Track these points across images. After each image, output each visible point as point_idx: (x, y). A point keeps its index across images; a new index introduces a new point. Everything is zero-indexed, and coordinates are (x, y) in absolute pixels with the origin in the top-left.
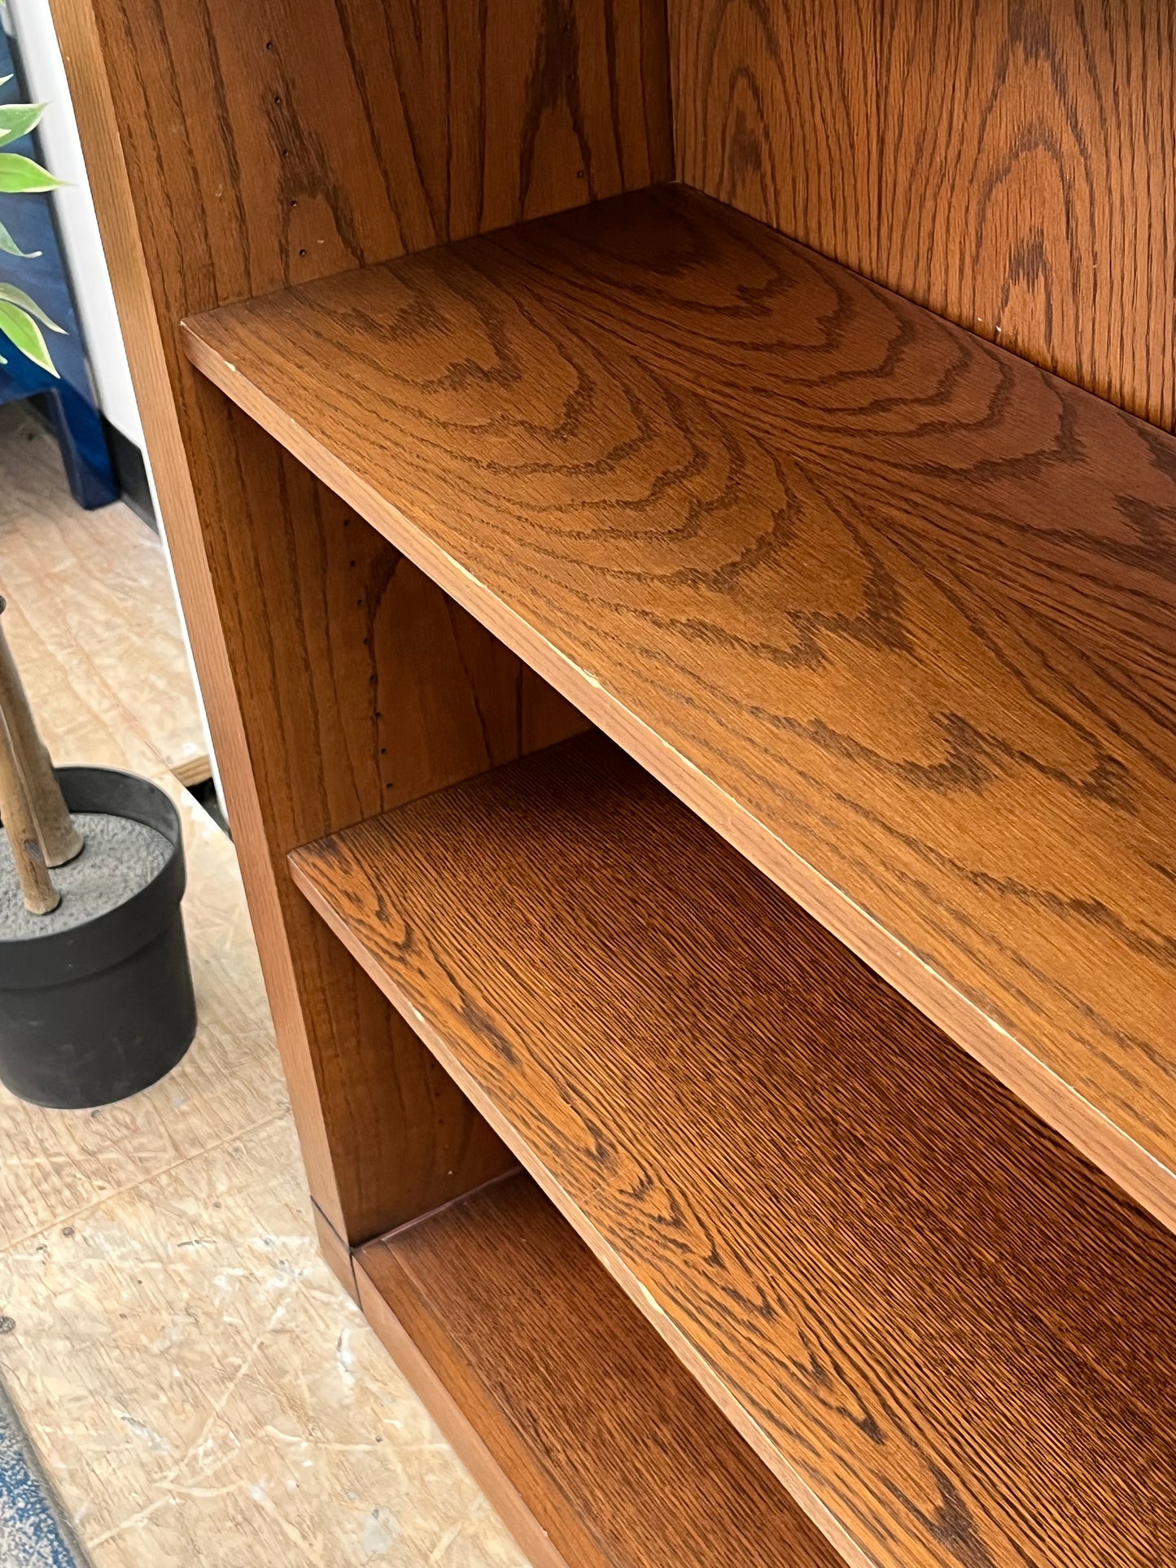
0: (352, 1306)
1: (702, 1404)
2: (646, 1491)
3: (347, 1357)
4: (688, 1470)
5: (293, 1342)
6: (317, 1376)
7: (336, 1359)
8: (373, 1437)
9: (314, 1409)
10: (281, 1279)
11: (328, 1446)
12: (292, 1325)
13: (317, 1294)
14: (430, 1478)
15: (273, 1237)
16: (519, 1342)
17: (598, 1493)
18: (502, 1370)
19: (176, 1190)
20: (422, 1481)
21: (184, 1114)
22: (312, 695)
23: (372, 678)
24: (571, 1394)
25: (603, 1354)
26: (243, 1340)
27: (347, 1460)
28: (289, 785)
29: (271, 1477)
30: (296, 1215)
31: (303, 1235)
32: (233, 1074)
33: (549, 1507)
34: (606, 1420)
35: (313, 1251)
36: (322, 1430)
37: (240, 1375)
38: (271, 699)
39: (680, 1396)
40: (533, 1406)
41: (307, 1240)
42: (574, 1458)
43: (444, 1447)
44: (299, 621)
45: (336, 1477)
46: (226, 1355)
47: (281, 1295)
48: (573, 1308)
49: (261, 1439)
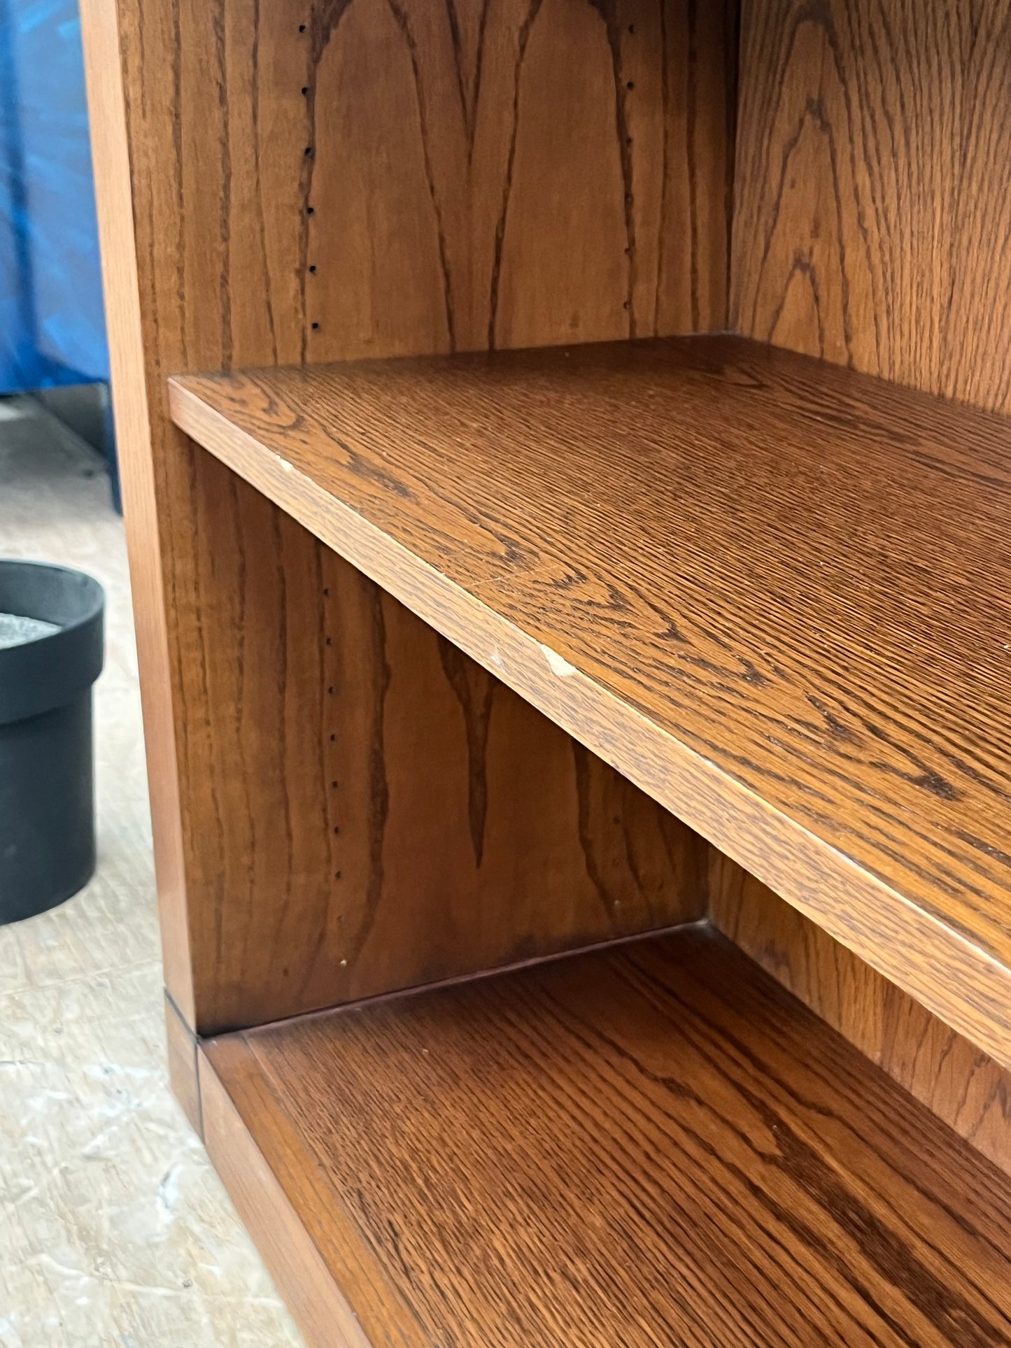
0: (194, 1142)
1: (636, 1240)
2: (540, 1332)
3: (171, 1193)
4: (608, 1313)
5: (106, 1170)
6: (125, 1209)
7: (157, 1194)
8: (180, 1282)
9: (110, 1242)
10: (112, 1107)
11: (116, 1284)
12: (111, 1153)
13: (152, 1126)
14: (244, 1335)
15: (115, 1067)
16: (394, 1150)
17: (469, 1325)
18: (364, 1176)
19: (14, 1013)
20: (233, 1338)
21: (50, 949)
22: (224, 145)
23: (308, 151)
24: (454, 1212)
25: (510, 1177)
26: (44, 1164)
27: (137, 1303)
28: (180, 271)
29: (28, 1310)
30: (150, 1050)
31: (155, 1068)
32: (120, 921)
33: (394, 1334)
34: (497, 1244)
35: (161, 1084)
36: (113, 1266)
37: (26, 1197)
38: (170, 129)
39: (609, 1230)
40: (398, 1219)
41: (157, 1074)
42: (443, 1282)
43: (274, 1303)
44: (219, 24)
45: (116, 1320)
46: (15, 1175)
47: (108, 1122)
48: (477, 1123)
49: (30, 1269)
